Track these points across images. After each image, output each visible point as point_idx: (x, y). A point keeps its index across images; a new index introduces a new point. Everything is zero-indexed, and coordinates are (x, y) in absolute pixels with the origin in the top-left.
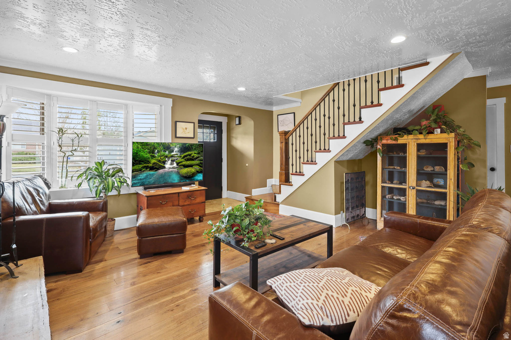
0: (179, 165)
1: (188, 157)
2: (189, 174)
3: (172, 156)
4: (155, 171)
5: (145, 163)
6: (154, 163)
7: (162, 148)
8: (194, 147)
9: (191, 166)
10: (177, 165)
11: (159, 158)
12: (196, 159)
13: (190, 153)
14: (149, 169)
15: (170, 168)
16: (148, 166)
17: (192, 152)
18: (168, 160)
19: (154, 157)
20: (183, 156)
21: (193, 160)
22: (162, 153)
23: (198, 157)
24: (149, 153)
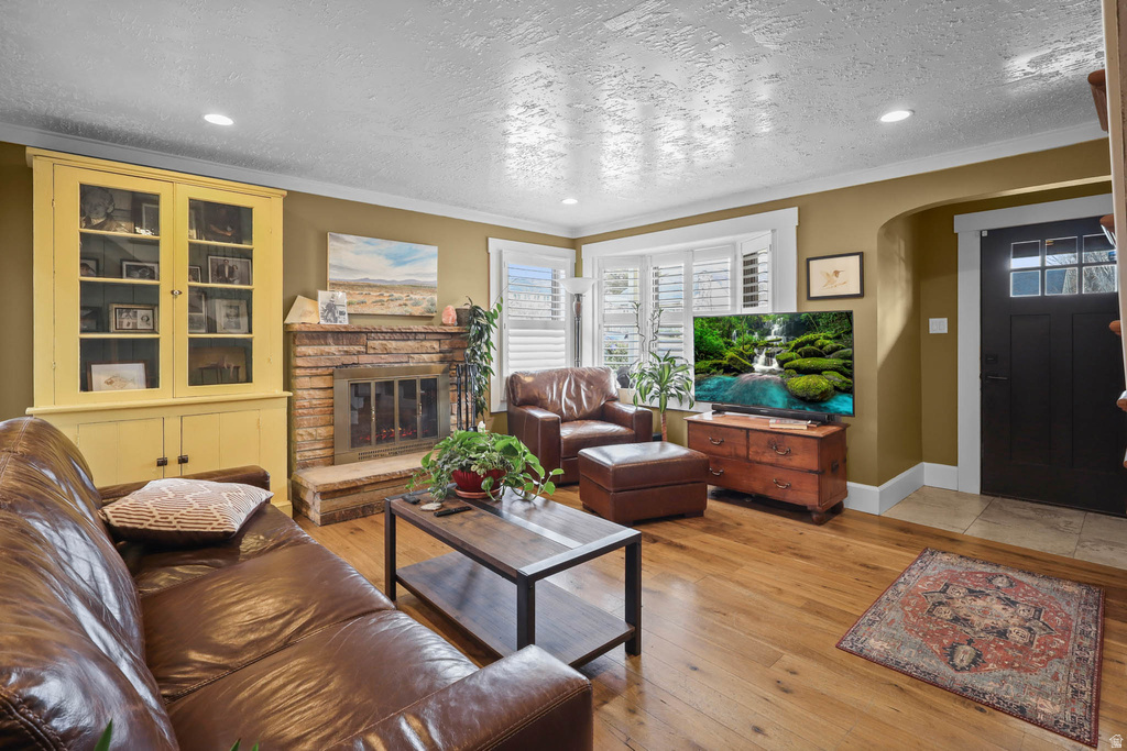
0: (786, 365)
1: (808, 347)
2: (812, 393)
3: (768, 345)
4: (735, 375)
5: (716, 357)
6: (731, 359)
7: (745, 326)
8: (822, 322)
9: (818, 371)
10: (781, 365)
11: (741, 349)
12: (830, 353)
13: (811, 336)
14: (722, 371)
15: (763, 372)
16: (720, 364)
17: (817, 335)
18: (760, 354)
19: (729, 345)
20: (793, 344)
21: (821, 356)
22: (747, 336)
23: (837, 349)
24: (722, 336)
